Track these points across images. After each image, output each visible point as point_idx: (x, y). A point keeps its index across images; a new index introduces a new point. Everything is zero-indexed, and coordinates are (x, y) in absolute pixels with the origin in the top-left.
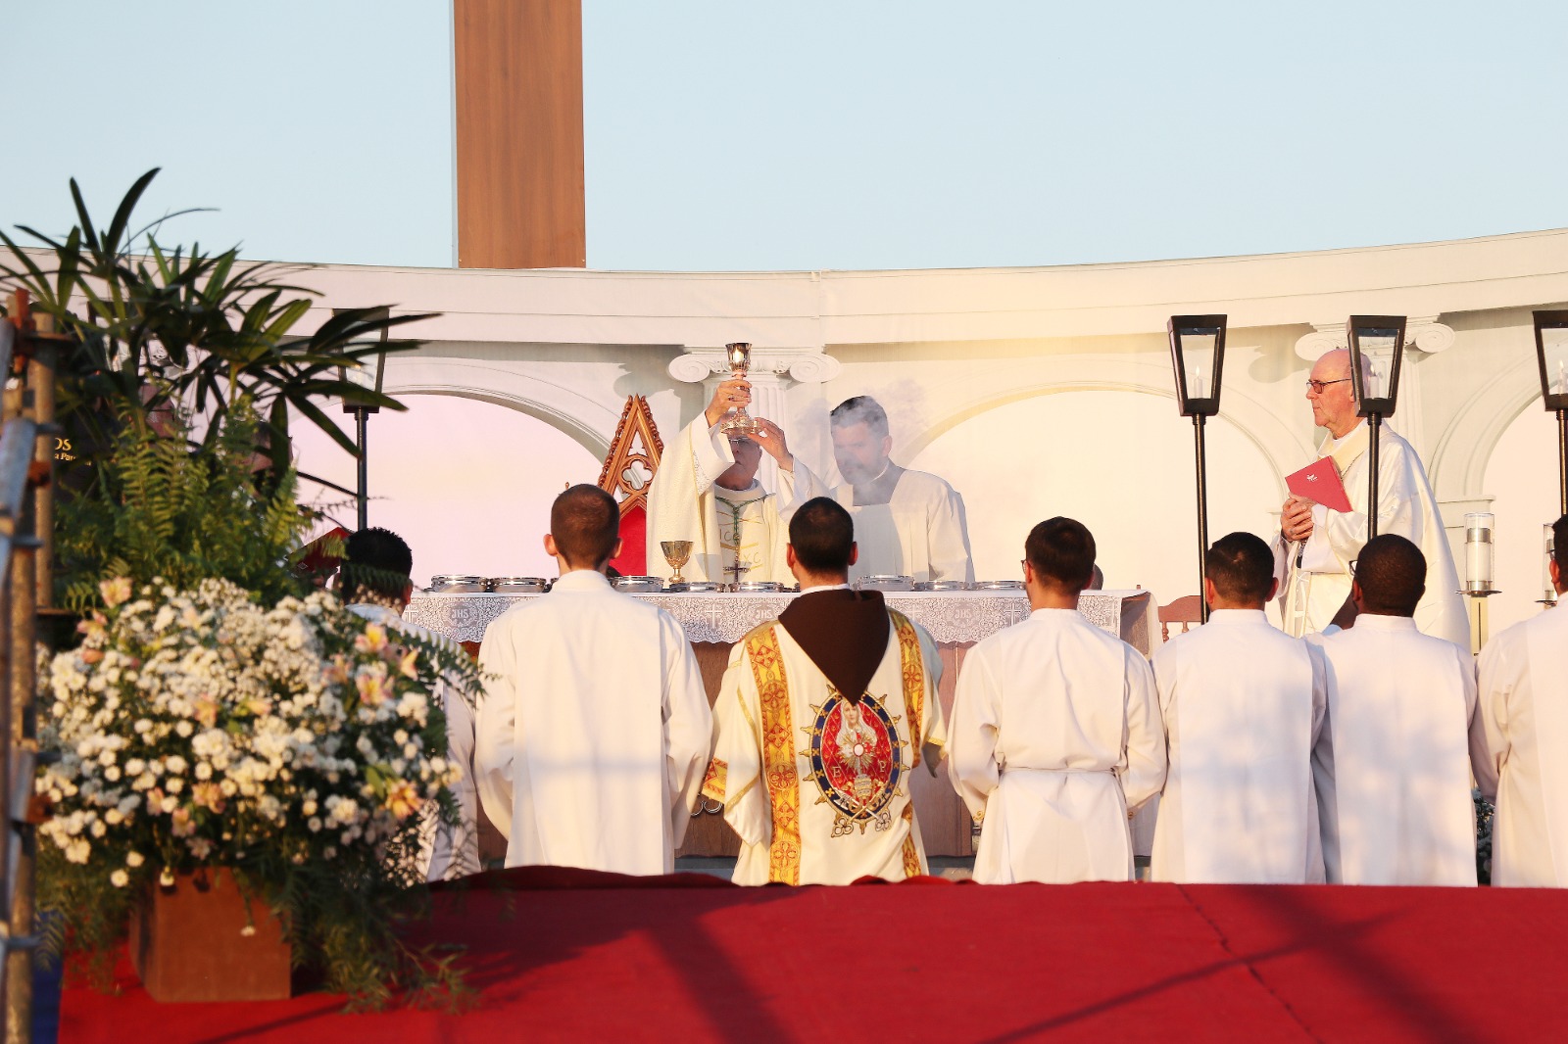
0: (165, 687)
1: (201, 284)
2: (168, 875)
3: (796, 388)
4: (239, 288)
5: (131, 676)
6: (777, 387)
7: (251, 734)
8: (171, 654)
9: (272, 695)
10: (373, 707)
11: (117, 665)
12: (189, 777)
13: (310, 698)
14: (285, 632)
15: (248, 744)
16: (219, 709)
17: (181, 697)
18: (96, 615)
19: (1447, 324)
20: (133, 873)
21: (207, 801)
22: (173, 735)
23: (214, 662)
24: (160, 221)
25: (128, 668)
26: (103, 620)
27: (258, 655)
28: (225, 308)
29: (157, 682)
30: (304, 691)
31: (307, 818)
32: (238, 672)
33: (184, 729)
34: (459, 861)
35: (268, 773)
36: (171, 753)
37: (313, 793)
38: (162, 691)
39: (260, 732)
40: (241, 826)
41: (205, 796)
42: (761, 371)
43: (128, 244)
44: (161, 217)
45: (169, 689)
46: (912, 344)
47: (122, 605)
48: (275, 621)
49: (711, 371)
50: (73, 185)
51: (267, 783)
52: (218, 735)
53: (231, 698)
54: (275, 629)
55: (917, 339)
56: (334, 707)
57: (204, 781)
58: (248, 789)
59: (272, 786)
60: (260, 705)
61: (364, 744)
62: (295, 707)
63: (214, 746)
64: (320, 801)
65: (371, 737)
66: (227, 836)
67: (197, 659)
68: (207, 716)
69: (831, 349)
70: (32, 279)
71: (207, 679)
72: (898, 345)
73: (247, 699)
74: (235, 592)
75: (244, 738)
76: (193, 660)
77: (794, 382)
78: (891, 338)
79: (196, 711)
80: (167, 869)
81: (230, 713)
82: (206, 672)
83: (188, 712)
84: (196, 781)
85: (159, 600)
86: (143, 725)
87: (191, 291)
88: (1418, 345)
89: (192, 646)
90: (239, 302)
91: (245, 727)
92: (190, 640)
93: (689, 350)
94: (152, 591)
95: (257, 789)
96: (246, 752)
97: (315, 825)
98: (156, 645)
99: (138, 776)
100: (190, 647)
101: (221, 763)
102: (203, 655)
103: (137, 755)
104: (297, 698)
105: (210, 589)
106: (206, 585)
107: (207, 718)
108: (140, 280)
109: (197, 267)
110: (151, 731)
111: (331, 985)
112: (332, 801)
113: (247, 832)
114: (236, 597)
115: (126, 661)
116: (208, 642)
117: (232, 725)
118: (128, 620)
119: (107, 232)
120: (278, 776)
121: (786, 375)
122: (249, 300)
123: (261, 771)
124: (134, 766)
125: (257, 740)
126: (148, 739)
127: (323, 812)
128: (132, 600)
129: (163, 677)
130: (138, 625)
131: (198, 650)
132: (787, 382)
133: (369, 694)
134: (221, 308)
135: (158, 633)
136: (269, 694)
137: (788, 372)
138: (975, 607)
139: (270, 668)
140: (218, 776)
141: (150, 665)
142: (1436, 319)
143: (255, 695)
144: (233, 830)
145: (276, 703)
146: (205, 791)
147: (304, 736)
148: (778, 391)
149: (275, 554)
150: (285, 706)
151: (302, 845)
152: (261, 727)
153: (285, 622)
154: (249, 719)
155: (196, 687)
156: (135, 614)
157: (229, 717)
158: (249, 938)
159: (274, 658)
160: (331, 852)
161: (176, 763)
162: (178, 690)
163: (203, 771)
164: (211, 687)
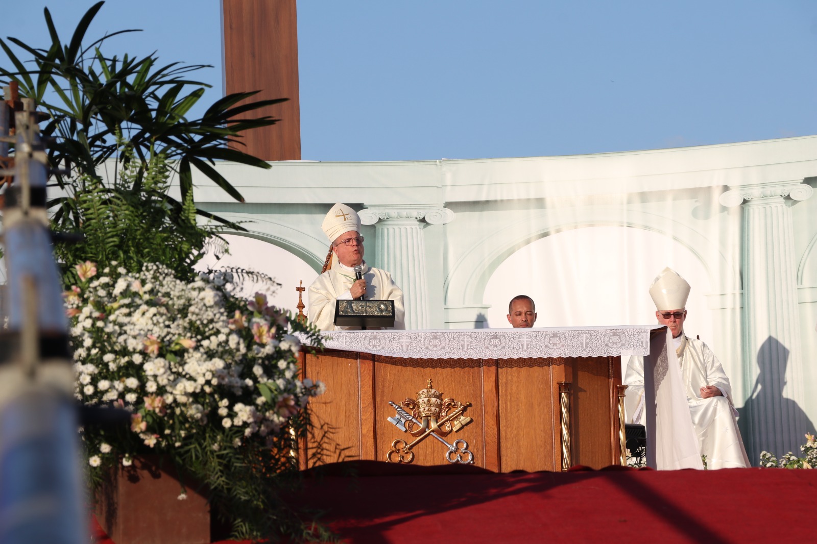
0: (123, 332)
1: (131, 79)
2: (128, 459)
3: (429, 227)
4: (155, 83)
5: (100, 324)
6: (418, 228)
7: (183, 363)
8: (125, 310)
9: (196, 337)
10: (263, 345)
11: (90, 317)
12: (141, 391)
13: (222, 337)
14: (202, 294)
15: (180, 370)
16: (160, 345)
17: (135, 337)
18: (74, 287)
19: (808, 184)
20: (104, 457)
21: (154, 408)
22: (130, 364)
23: (155, 315)
24: (102, 40)
25: (98, 319)
26: (79, 290)
27: (184, 311)
28: (147, 97)
29: (117, 328)
30: (217, 333)
31: (222, 418)
32: (171, 323)
33: (137, 359)
34: (319, 451)
35: (196, 388)
36: (128, 376)
37: (225, 402)
38: (120, 334)
39: (188, 361)
40: (177, 425)
41: (152, 404)
42: (408, 218)
43: (81, 56)
44: (103, 36)
45: (125, 332)
46: (496, 201)
47: (91, 280)
48: (194, 289)
49: (380, 219)
50: (46, 12)
51: (194, 394)
52: (161, 362)
53: (168, 338)
54: (194, 294)
55: (499, 198)
56: (238, 344)
57: (152, 394)
58: (182, 399)
59: (197, 397)
60: (188, 343)
61: (258, 370)
62: (212, 343)
63: (159, 369)
64: (230, 407)
65: (263, 365)
66: (167, 432)
67: (144, 314)
68: (153, 349)
69: (448, 205)
70: (20, 77)
71: (150, 327)
72: (487, 202)
73: (179, 339)
74: (166, 271)
75: (177, 365)
76: (141, 314)
77: (428, 224)
78: (483, 198)
79: (146, 347)
80: (127, 455)
81: (169, 348)
82: (150, 322)
83: (140, 347)
84: (146, 394)
85: (115, 276)
86: (108, 357)
87: (125, 84)
88: (791, 196)
89: (140, 305)
90: (156, 93)
91: (178, 359)
92: (138, 301)
93: (367, 206)
94: (110, 270)
95: (188, 400)
96: (179, 375)
97: (227, 423)
98: (115, 305)
99: (106, 391)
100: (138, 306)
101: (163, 381)
102: (147, 311)
103: (105, 378)
104: (213, 338)
105: (150, 269)
106: (147, 267)
107: (153, 352)
108: (91, 78)
109: (128, 69)
110: (114, 361)
111: (236, 534)
112: (238, 407)
113: (181, 429)
114: (167, 275)
115: (96, 314)
116: (150, 303)
117: (169, 356)
118: (95, 288)
119: (68, 46)
120: (202, 390)
121: (423, 220)
122: (161, 92)
123: (190, 387)
124: (103, 385)
125: (187, 367)
126: (112, 367)
127: (232, 415)
128: (97, 277)
129: (121, 325)
130: (102, 293)
131: (144, 307)
132: (423, 224)
133: (260, 336)
134: (144, 97)
135: (116, 297)
136: (194, 335)
137: (424, 218)
138: (562, 336)
139: (194, 318)
140: (161, 391)
141: (112, 318)
142: (802, 181)
143: (185, 336)
144: (172, 428)
145: (199, 341)
146: (153, 401)
147: (218, 364)
148: (419, 230)
149: (184, 256)
150: (205, 343)
151: (219, 437)
152: (189, 358)
153: (201, 289)
154: (181, 353)
155: (144, 331)
156: (99, 285)
157: (167, 351)
158: (183, 500)
159: (197, 311)
160: (238, 442)
161: (132, 382)
162: (133, 333)
163: (151, 387)
164: (154, 332)
